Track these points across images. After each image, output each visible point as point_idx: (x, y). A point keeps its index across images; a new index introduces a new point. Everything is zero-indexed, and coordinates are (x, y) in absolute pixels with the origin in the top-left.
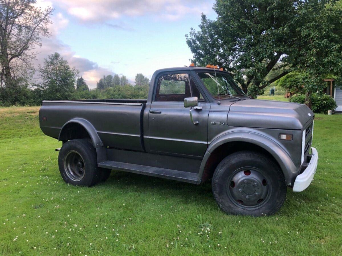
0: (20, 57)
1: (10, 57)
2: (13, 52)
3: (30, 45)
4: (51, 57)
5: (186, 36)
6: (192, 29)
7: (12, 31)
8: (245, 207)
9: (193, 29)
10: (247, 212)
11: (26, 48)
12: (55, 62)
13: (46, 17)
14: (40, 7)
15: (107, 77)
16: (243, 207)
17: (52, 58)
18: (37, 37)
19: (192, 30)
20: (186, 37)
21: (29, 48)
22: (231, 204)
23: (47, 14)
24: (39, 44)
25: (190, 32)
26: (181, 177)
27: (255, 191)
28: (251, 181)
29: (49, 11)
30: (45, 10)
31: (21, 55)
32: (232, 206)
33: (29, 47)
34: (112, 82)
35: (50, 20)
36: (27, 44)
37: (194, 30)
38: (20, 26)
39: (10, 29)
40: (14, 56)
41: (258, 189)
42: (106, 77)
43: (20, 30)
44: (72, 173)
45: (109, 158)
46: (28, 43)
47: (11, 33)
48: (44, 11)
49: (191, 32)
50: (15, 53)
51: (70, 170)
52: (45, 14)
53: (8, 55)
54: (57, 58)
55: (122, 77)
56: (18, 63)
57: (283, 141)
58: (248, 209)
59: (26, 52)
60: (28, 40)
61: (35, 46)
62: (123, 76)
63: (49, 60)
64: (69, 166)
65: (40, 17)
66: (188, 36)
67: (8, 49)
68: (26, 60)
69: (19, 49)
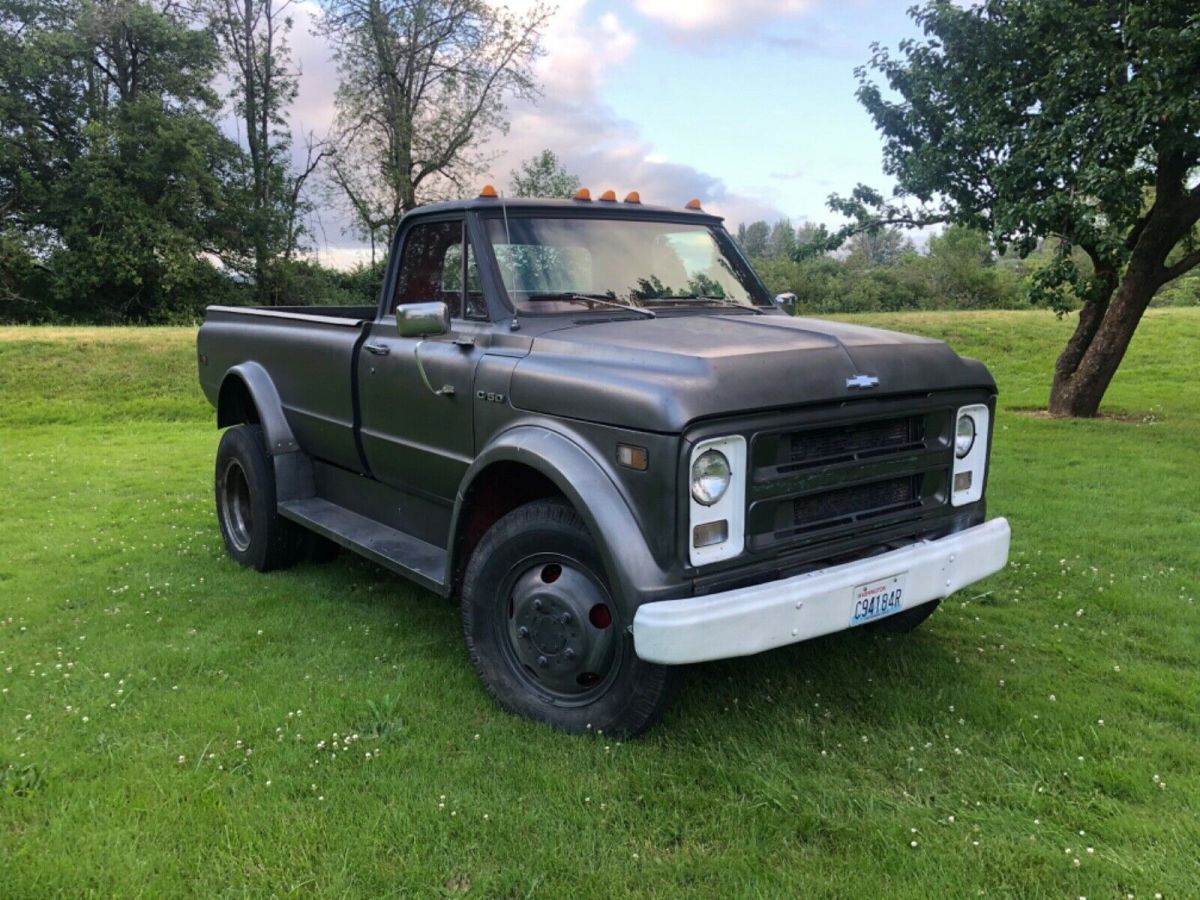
0: (445, 169)
1: (418, 168)
2: (429, 154)
3: (477, 131)
4: (529, 165)
5: (858, 72)
6: (875, 46)
7: (426, 87)
8: (548, 694)
9: (880, 47)
10: (553, 712)
11: (462, 140)
12: (542, 183)
13: (530, 36)
14: (506, 7)
15: (751, 228)
16: (543, 692)
17: (535, 169)
18: (496, 102)
19: (874, 50)
20: (860, 78)
21: (474, 140)
22: (504, 677)
23: (534, 25)
24: (500, 124)
25: (870, 58)
26: (416, 570)
27: (565, 643)
28: (554, 605)
29: (540, 14)
30: (528, 14)
31: (450, 162)
32: (507, 681)
33: (471, 136)
34: (764, 247)
35: (543, 43)
36: (466, 129)
37: (886, 48)
38: (452, 71)
39: (420, 83)
40: (429, 168)
41: (573, 635)
42: (747, 228)
43: (451, 84)
44: (241, 526)
45: (321, 490)
46: (470, 124)
47: (423, 95)
48: (524, 15)
49: (874, 60)
50: (434, 156)
51: (239, 518)
52: (528, 26)
53: (412, 165)
54: (548, 169)
55: (803, 227)
56: (438, 187)
57: (623, 471)
58: (558, 703)
59: (461, 152)
60: (471, 115)
61: (490, 133)
62: (807, 225)
63: (524, 176)
64: (236, 504)
65: (512, 38)
66: (864, 74)
67: (413, 146)
68: (461, 178)
69: (446, 145)
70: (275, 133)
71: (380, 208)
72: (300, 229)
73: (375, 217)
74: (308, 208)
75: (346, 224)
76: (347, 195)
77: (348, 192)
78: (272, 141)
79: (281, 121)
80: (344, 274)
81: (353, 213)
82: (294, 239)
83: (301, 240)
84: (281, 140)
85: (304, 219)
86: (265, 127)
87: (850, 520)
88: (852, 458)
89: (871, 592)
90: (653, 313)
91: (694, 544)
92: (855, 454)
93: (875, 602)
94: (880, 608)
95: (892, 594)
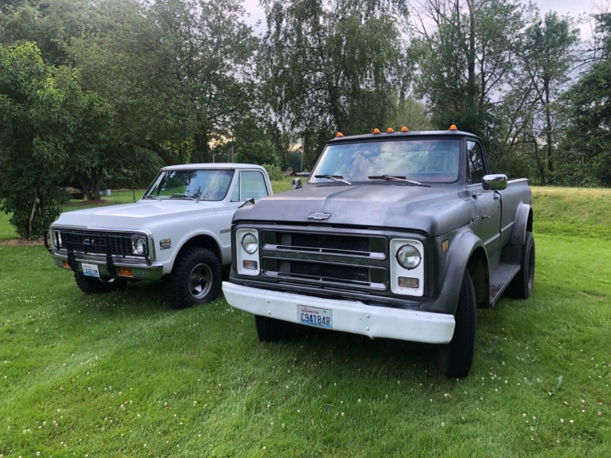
87: (319, 279)
88: (318, 250)
89: (310, 311)
90: (350, 184)
91: (244, 266)
92: (321, 249)
93: (313, 317)
94: (317, 321)
95: (324, 318)
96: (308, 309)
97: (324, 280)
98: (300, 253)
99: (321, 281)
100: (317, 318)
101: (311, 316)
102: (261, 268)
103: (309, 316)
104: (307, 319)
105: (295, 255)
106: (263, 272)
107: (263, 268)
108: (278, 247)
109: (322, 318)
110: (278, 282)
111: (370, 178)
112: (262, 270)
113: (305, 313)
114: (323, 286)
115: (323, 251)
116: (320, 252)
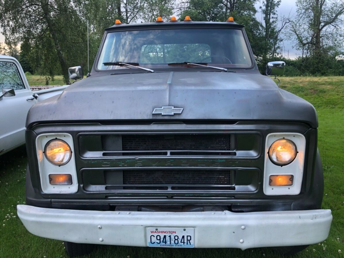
0: (333, 24)
1: (323, 24)
2: (327, 19)
11: (340, 13)
31: (335, 21)
40: (327, 23)
50: (329, 19)
53: (320, 23)
67: (321, 17)
68: (338, 26)
69: (334, 15)
70: (273, 18)
71: (307, 39)
72: (278, 47)
73: (305, 42)
74: (282, 40)
75: (294, 45)
76: (296, 35)
77: (296, 34)
78: (271, 20)
79: (274, 14)
80: (293, 61)
81: (297, 42)
82: (276, 50)
83: (278, 51)
84: (275, 20)
85: (279, 44)
86: (270, 16)
87: (166, 188)
88: (166, 154)
89: (162, 232)
90: (152, 71)
91: (50, 183)
92: (169, 152)
93: (168, 238)
94: (173, 242)
95: (183, 237)
96: (160, 229)
97: (173, 188)
98: (140, 159)
99: (170, 191)
100: (173, 237)
101: (165, 237)
102: (79, 182)
103: (162, 237)
104: (158, 241)
105: (133, 163)
106: (84, 188)
107: (83, 183)
108: (104, 154)
109: (180, 238)
110: (106, 197)
111: (169, 64)
112: (82, 186)
113: (156, 235)
114: (172, 196)
115: (172, 154)
116: (168, 156)
